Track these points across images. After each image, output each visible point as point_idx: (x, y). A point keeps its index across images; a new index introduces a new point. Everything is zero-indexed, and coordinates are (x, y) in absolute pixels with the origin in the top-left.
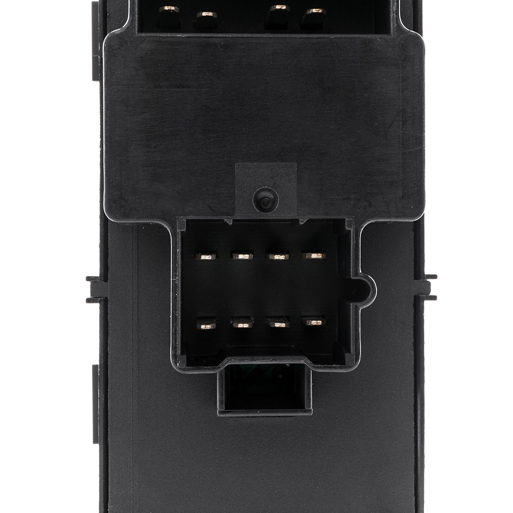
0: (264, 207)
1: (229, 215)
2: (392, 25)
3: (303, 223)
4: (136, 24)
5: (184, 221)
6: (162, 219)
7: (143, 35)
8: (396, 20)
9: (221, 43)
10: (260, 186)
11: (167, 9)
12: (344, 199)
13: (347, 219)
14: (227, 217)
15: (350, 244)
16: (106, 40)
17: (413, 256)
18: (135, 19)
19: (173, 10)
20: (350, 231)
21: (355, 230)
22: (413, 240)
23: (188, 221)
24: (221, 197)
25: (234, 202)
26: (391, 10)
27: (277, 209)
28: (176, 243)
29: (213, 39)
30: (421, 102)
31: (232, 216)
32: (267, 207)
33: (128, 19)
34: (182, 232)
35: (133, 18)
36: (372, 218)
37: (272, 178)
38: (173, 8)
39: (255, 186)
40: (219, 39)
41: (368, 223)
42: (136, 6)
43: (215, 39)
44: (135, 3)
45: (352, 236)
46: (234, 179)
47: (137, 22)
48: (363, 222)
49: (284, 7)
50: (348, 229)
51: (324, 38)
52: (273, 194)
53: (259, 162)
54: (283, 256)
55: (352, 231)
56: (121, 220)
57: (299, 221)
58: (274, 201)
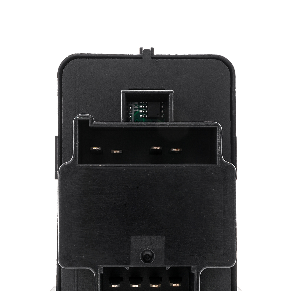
0: (147, 260)
1: (127, 265)
2: (218, 159)
3: (168, 269)
4: (77, 159)
5: (102, 268)
6: (90, 267)
7: (81, 165)
8: (220, 157)
9: (123, 170)
10: (144, 249)
11: (94, 149)
12: (191, 256)
13: (192, 267)
14: (126, 266)
15: (194, 281)
16: (61, 168)
17: (231, 282)
18: (77, 157)
19: (97, 150)
20: (194, 273)
21: (197, 273)
22: (230, 273)
23: (104, 268)
24: (123, 255)
25: (130, 258)
26: (217, 151)
27: (153, 261)
28: (97, 280)
29: (119, 167)
30: (234, 202)
31: (129, 265)
32: (148, 260)
33: (73, 156)
34: (101, 274)
35: (75, 156)
36: (206, 266)
37: (151, 244)
38: (98, 148)
39: (141, 249)
40: (122, 167)
41: (204, 269)
42: (77, 149)
43: (120, 167)
44: (77, 148)
45: (195, 277)
46: (130, 245)
47: (77, 158)
48: (201, 268)
49: (159, 148)
50: (193, 272)
51: (180, 167)
52: (152, 253)
53: (144, 235)
54: (157, 286)
55: (195, 274)
56: (67, 268)
57: (166, 268)
58: (152, 257)
